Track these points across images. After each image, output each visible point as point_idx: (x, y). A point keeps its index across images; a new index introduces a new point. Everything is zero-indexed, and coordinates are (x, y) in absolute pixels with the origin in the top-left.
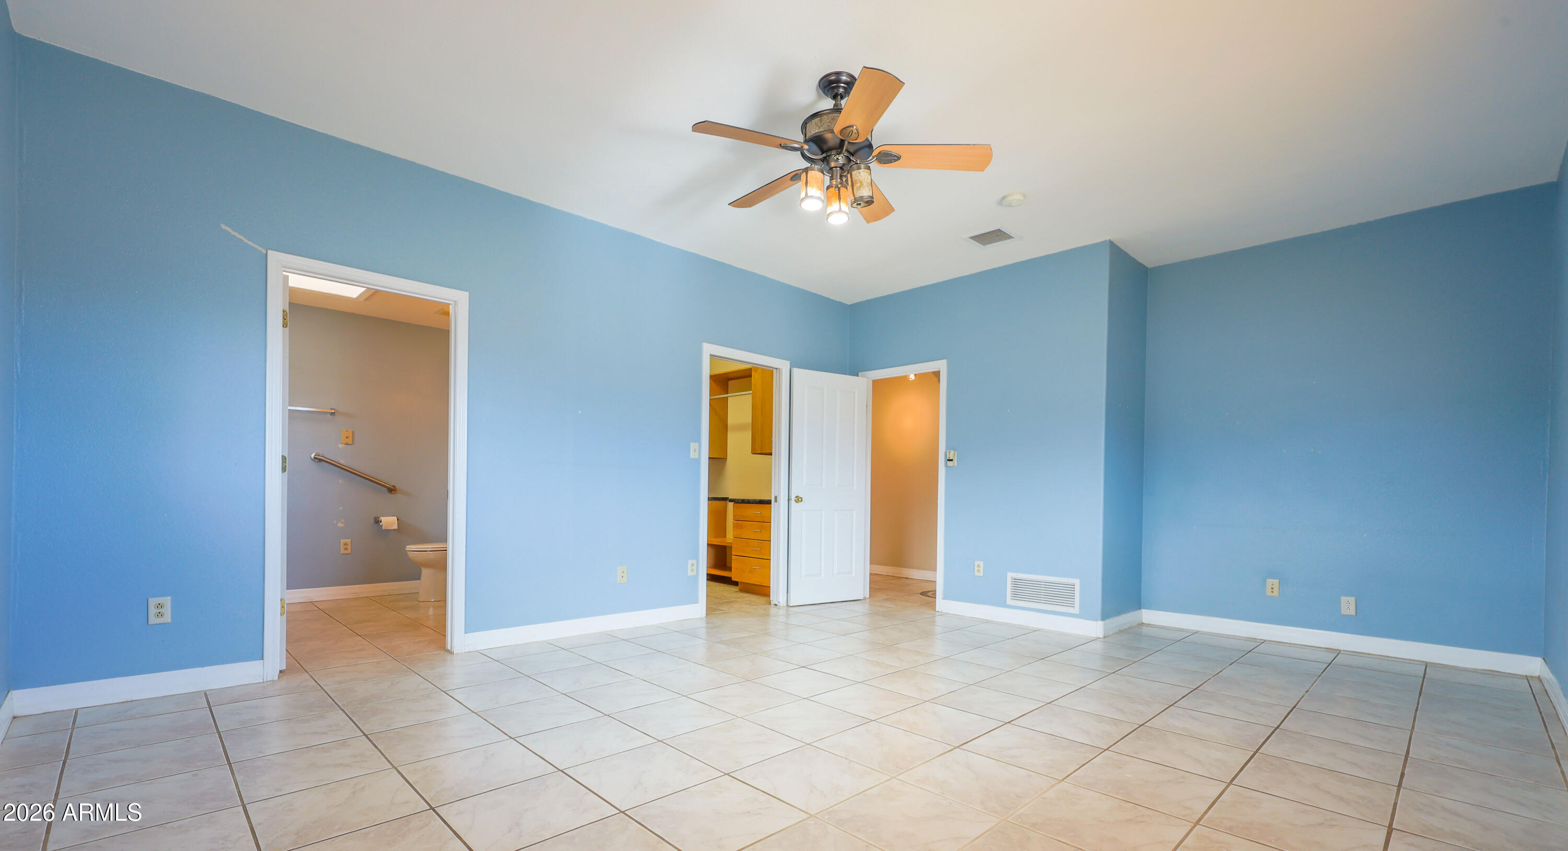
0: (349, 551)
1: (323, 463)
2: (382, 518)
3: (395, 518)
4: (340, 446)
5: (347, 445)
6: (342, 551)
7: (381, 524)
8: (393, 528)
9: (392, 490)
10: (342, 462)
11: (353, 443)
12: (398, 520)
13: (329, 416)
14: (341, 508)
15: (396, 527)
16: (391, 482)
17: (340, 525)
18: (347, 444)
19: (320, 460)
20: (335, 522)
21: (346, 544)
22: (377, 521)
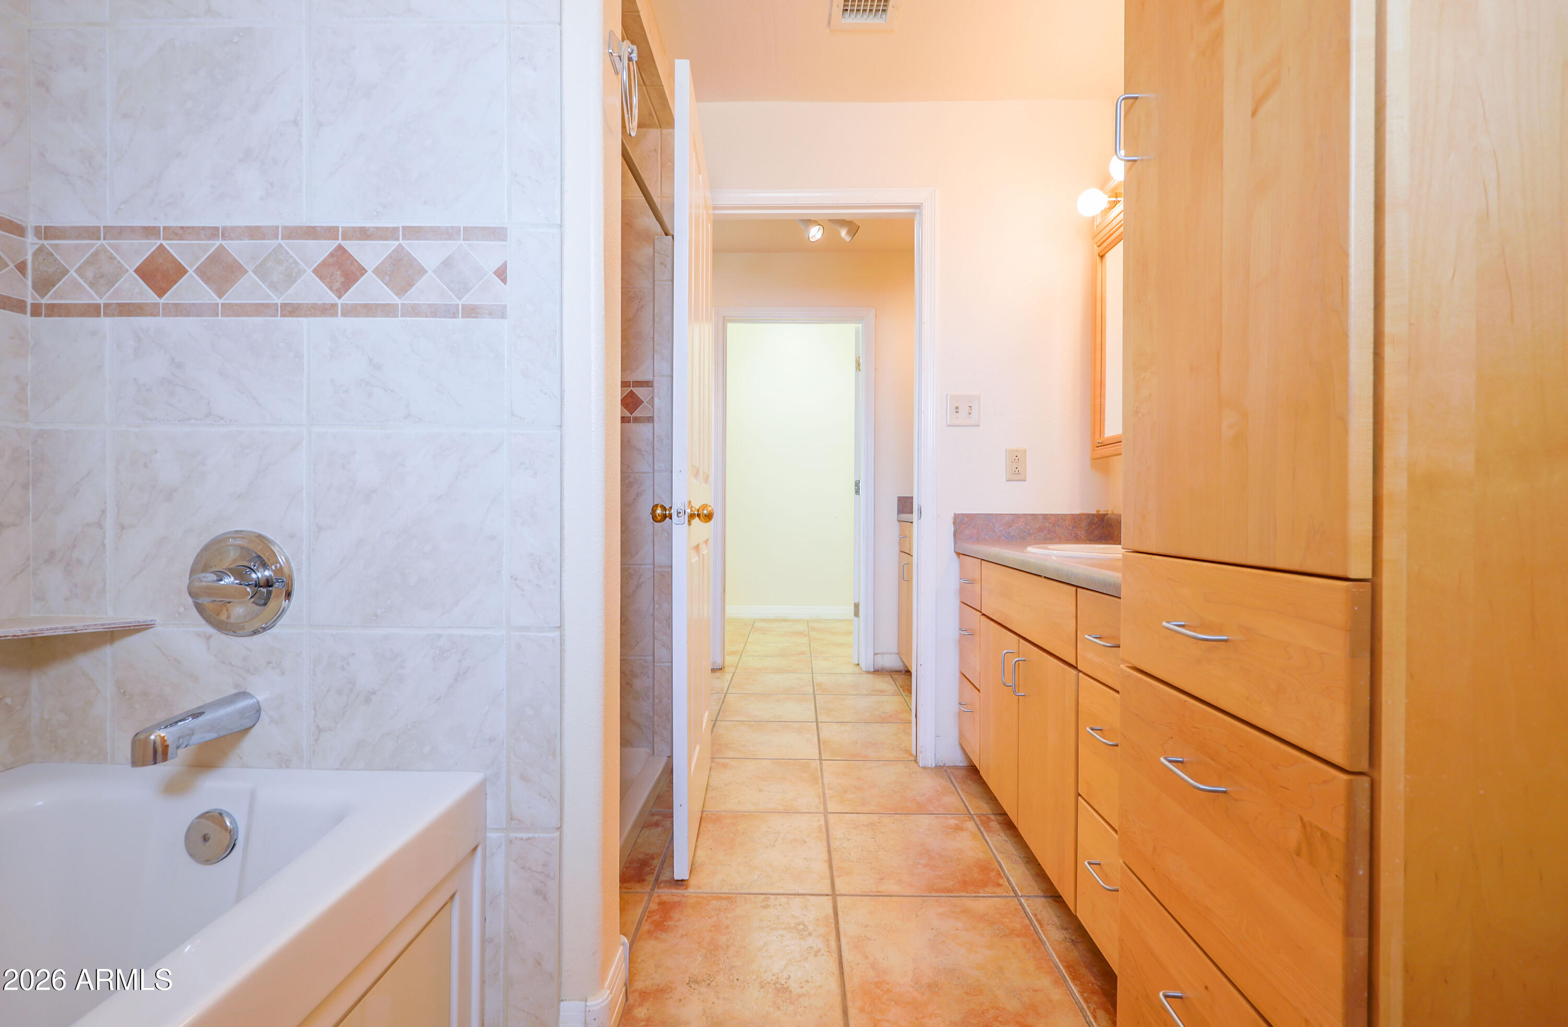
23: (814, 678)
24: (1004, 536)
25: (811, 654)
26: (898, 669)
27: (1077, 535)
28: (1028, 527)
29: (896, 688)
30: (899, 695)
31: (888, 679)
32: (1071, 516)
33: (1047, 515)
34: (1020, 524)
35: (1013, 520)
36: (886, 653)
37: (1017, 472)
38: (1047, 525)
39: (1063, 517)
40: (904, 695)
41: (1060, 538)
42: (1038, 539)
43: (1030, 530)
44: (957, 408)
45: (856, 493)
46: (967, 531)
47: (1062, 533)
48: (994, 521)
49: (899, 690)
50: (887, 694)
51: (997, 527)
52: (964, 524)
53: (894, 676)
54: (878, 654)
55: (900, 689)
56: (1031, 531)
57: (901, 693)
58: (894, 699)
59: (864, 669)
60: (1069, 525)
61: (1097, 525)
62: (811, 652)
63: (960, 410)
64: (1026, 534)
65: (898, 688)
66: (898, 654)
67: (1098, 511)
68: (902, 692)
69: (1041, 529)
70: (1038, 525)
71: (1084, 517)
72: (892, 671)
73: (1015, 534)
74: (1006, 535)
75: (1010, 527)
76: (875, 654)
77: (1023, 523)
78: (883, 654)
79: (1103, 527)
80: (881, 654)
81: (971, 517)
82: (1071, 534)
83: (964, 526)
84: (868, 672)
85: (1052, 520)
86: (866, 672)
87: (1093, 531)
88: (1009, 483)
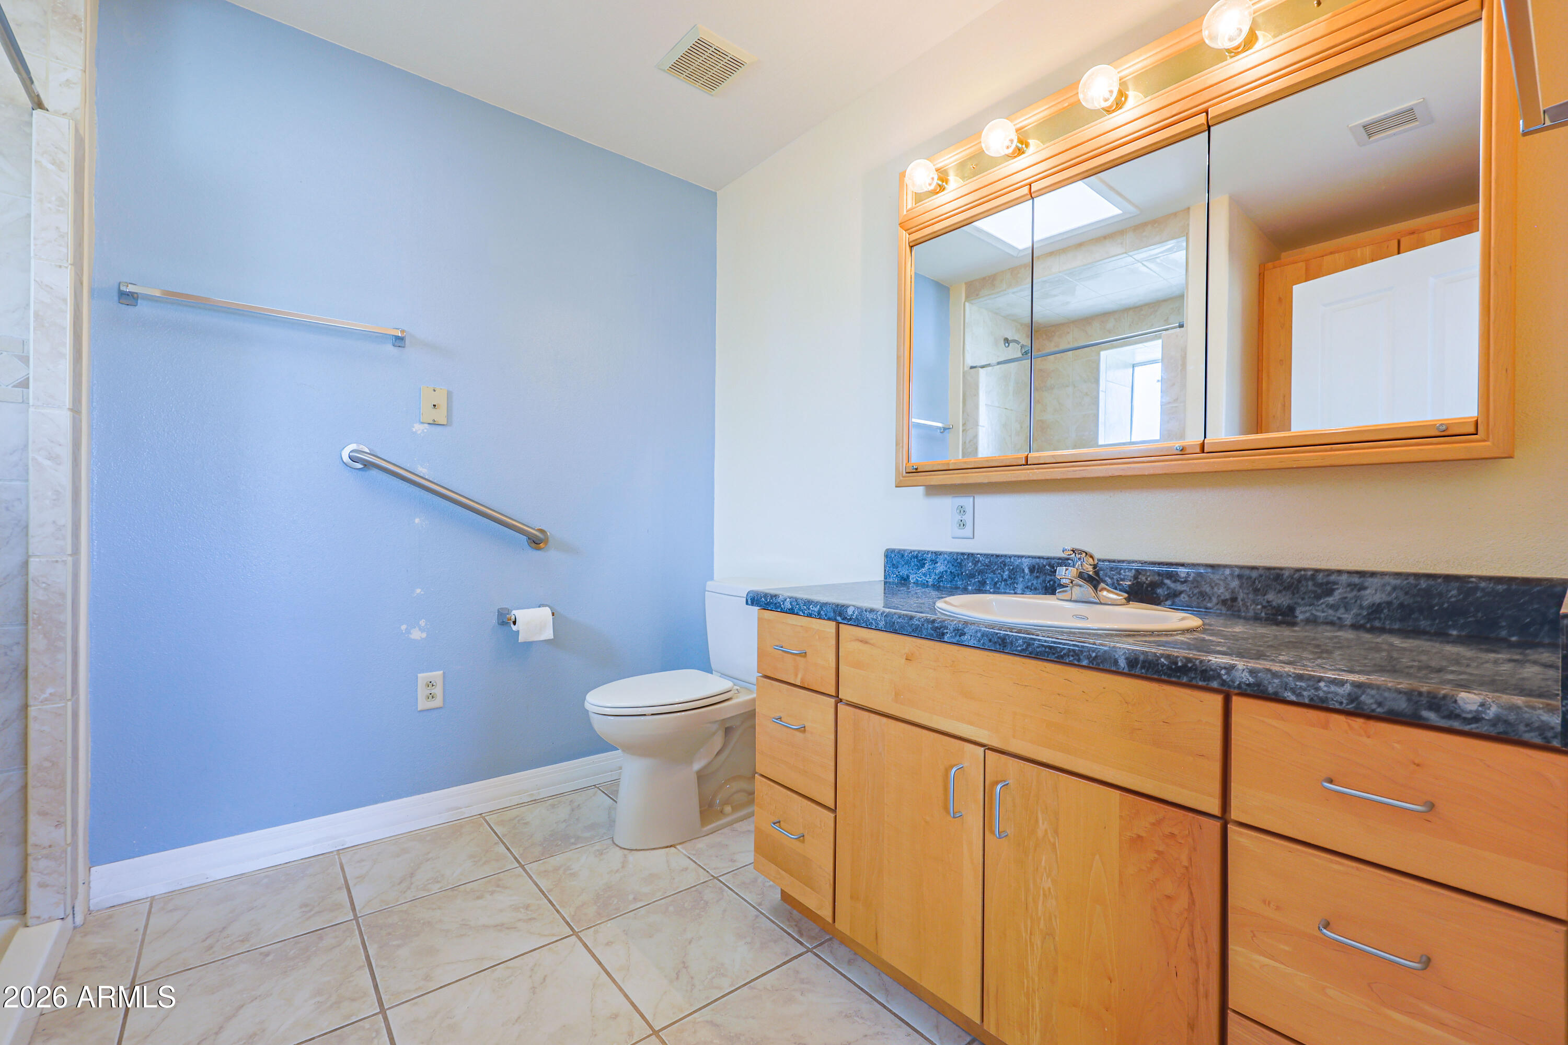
0: (438, 702)
1: (374, 472)
2: (518, 614)
3: (547, 611)
4: (418, 428)
5: (434, 428)
6: (422, 704)
7: (514, 628)
8: (543, 638)
9: (537, 542)
10: (422, 470)
11: (449, 423)
12: (553, 614)
13: (389, 348)
14: (418, 591)
15: (548, 634)
16: (534, 521)
17: (416, 635)
18: (434, 424)
19: (367, 465)
20: (404, 627)
21: (430, 684)
22: (505, 621)
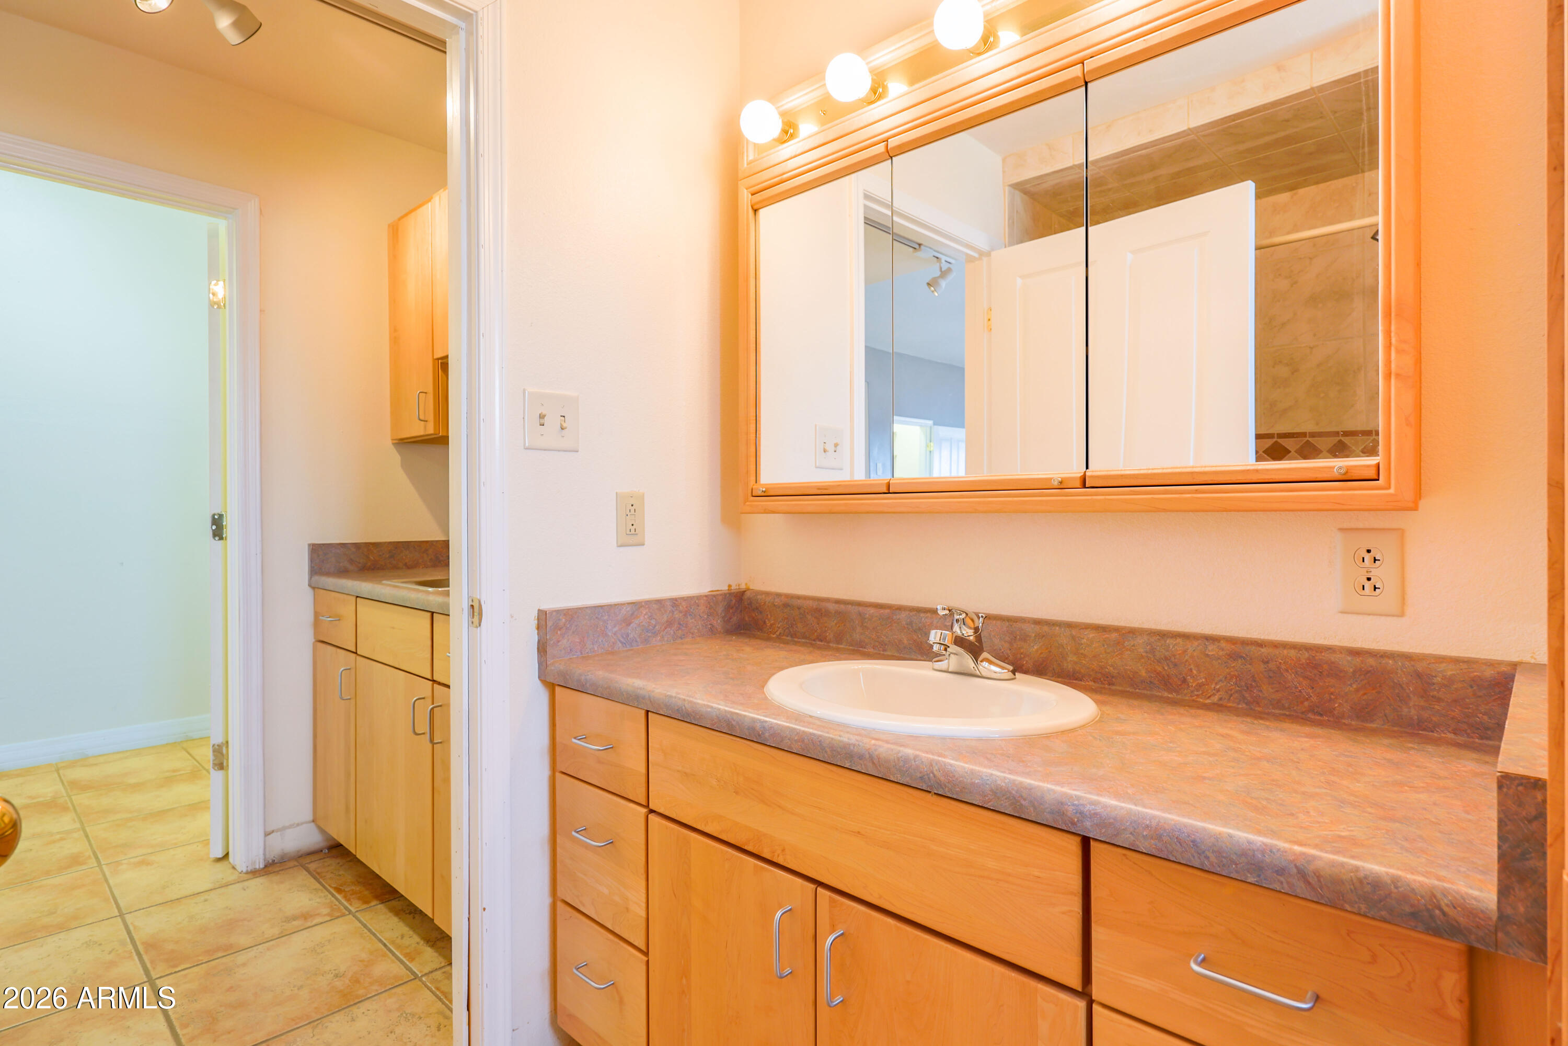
23: (131, 928)
24: (620, 641)
25: (97, 858)
26: (313, 847)
27: (713, 626)
28: (653, 622)
29: (330, 896)
30: (343, 915)
31: (302, 877)
32: (705, 598)
33: (676, 599)
34: (642, 618)
35: (632, 614)
36: (290, 827)
37: (633, 532)
38: (677, 615)
39: (692, 601)
40: (353, 910)
41: (692, 634)
42: (666, 639)
43: (655, 626)
44: (542, 417)
45: (215, 535)
46: (565, 641)
47: (696, 626)
48: (606, 618)
49: (337, 899)
50: (318, 920)
51: (610, 627)
52: (560, 629)
53: (312, 866)
54: (273, 832)
55: (339, 897)
56: (657, 627)
57: (346, 908)
58: (342, 927)
59: (242, 866)
60: (703, 612)
61: (735, 608)
62: (94, 853)
63: (546, 420)
64: (650, 634)
65: (333, 896)
66: (313, 821)
67: (730, 586)
68: (345, 903)
69: (669, 624)
70: (665, 618)
71: (720, 598)
72: (301, 856)
73: (636, 636)
74: (621, 639)
75: (629, 624)
76: (267, 834)
77: (646, 617)
78: (284, 829)
79: (741, 611)
80: (277, 831)
81: (571, 614)
82: (706, 625)
83: (559, 632)
84: (254, 873)
85: (682, 606)
86: (247, 873)
87: (731, 618)
88: (622, 549)
